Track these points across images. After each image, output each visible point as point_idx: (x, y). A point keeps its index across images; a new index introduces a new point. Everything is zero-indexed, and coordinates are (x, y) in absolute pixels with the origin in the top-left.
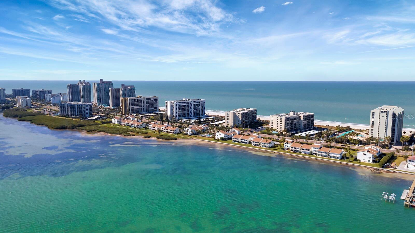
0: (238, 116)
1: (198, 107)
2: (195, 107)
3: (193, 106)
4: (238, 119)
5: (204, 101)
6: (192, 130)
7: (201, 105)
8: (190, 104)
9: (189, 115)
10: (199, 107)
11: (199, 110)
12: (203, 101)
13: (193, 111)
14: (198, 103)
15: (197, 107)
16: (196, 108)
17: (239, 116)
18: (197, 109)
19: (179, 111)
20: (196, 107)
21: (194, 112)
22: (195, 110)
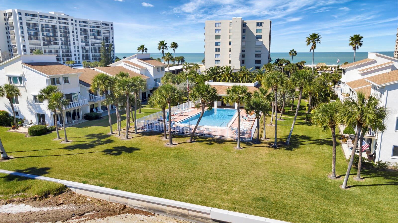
0: (256, 34)
1: (95, 38)
2: (86, 37)
3: (81, 34)
4: (257, 44)
5: (110, 26)
6: (54, 81)
7: (103, 35)
8: (70, 26)
9: (71, 56)
10: (99, 39)
11: (99, 48)
12: (108, 25)
13: (82, 48)
14: (94, 27)
15: (92, 39)
16: (90, 41)
17: (259, 34)
18: (93, 45)
19: (33, 41)
20: (90, 37)
21: (87, 51)
22: (87, 45)
